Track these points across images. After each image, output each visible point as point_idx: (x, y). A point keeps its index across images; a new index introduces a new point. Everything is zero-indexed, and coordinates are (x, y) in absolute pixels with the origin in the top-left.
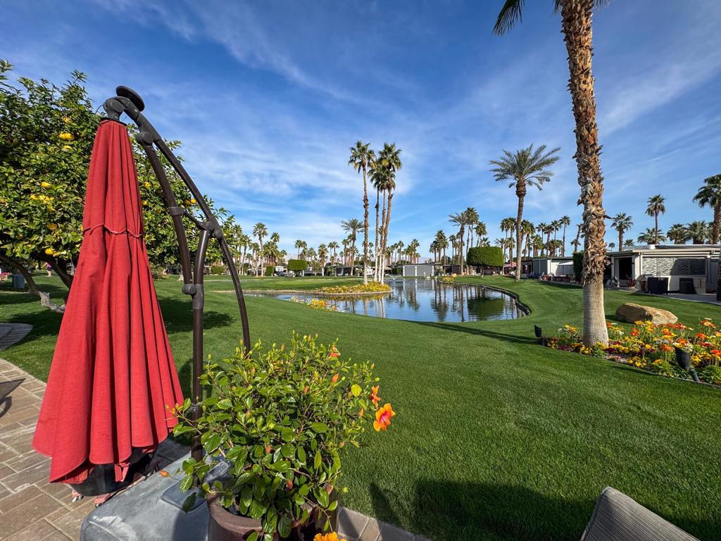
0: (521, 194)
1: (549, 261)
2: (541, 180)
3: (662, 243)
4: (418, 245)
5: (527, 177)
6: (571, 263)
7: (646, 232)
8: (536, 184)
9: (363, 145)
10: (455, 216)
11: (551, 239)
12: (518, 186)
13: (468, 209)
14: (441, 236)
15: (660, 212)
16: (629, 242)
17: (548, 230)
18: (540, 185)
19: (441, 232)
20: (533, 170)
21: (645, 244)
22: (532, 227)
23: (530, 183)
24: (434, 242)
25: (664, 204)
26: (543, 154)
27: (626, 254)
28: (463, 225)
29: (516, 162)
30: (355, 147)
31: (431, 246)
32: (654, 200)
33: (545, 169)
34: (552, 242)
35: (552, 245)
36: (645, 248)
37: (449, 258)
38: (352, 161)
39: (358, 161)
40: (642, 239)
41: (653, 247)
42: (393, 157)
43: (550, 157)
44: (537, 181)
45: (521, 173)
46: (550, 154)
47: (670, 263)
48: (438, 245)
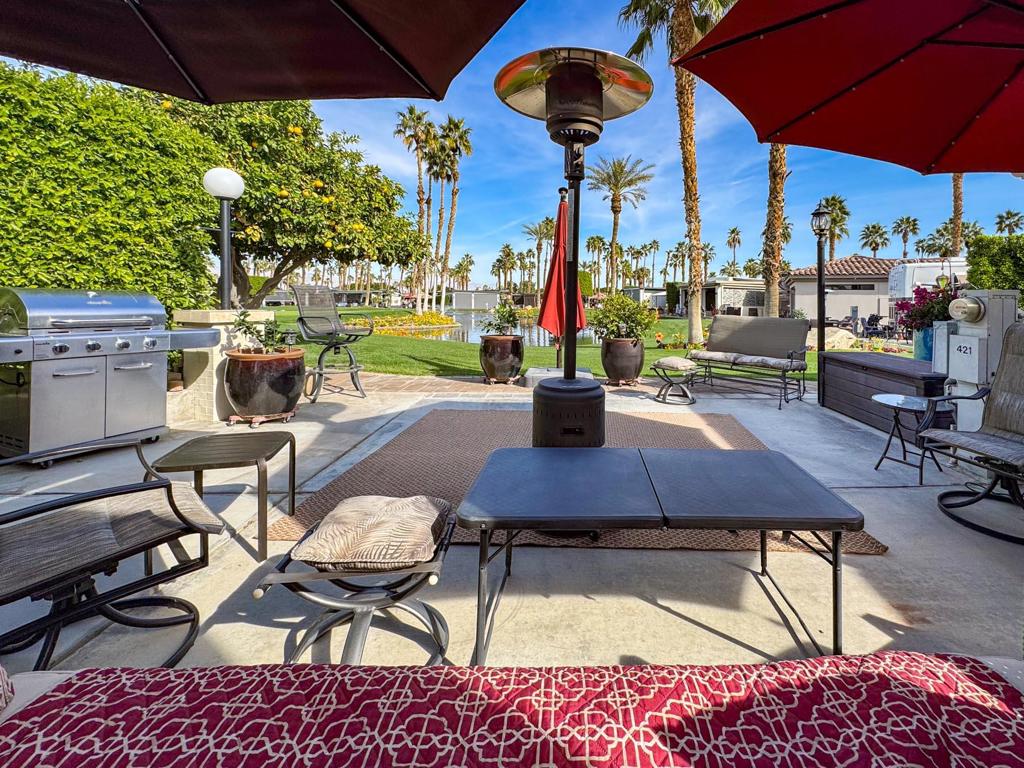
0: (616, 210)
1: (642, 291)
2: (638, 197)
3: (738, 277)
4: (471, 263)
5: (624, 191)
6: (664, 293)
7: (726, 265)
8: (631, 201)
9: (418, 112)
10: (531, 226)
11: (639, 267)
12: (613, 201)
13: (547, 219)
14: (507, 252)
15: (737, 245)
16: (713, 275)
17: (637, 254)
18: (636, 203)
19: (507, 247)
20: (630, 183)
21: (725, 276)
22: (621, 249)
23: (625, 198)
24: (498, 260)
25: (741, 237)
26: (639, 167)
27: (711, 284)
28: (541, 239)
29: (611, 173)
30: (406, 112)
31: (494, 266)
32: (733, 232)
33: (640, 184)
34: (642, 270)
35: (641, 274)
36: (726, 279)
37: (515, 284)
38: (399, 131)
39: (409, 133)
40: (723, 271)
41: (731, 278)
42: (461, 137)
43: (645, 173)
44: (634, 199)
45: (616, 185)
46: (644, 169)
47: (743, 293)
48: (502, 265)
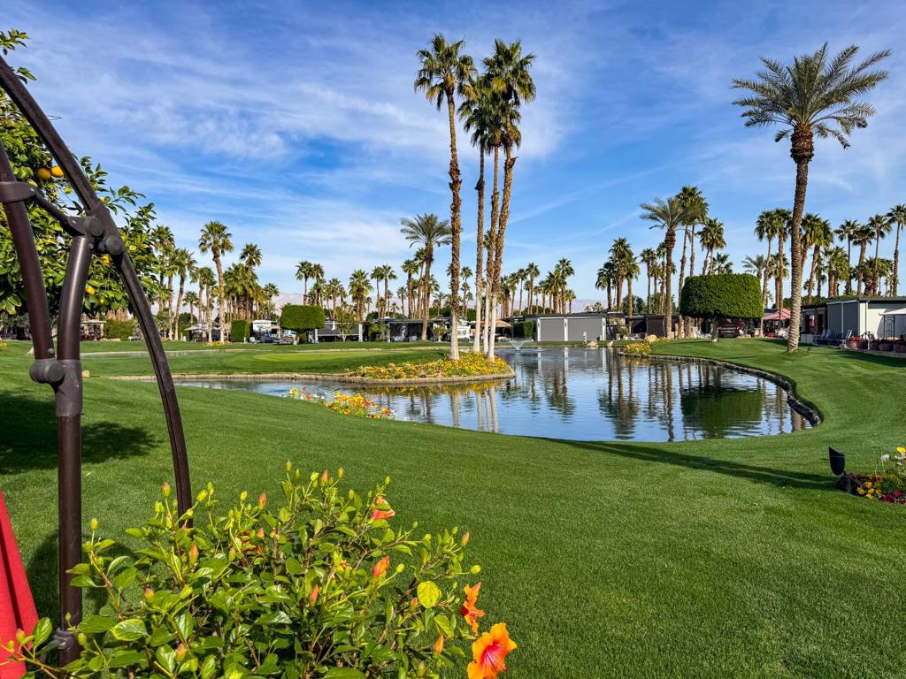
0: (801, 155)
2: (847, 123)
4: (570, 271)
5: (818, 117)
8: (836, 134)
9: (448, 44)
10: (655, 205)
11: (867, 257)
12: (794, 139)
14: (621, 250)
17: (862, 236)
18: (845, 136)
19: (621, 242)
20: (828, 102)
22: (826, 229)
23: (821, 131)
24: (607, 265)
26: (851, 65)
28: (672, 225)
29: (790, 86)
30: (430, 48)
31: (600, 275)
33: (856, 99)
37: (640, 300)
38: (422, 82)
39: (436, 80)
42: (516, 73)
43: (864, 73)
44: (836, 126)
45: (802, 109)
48: (616, 270)
